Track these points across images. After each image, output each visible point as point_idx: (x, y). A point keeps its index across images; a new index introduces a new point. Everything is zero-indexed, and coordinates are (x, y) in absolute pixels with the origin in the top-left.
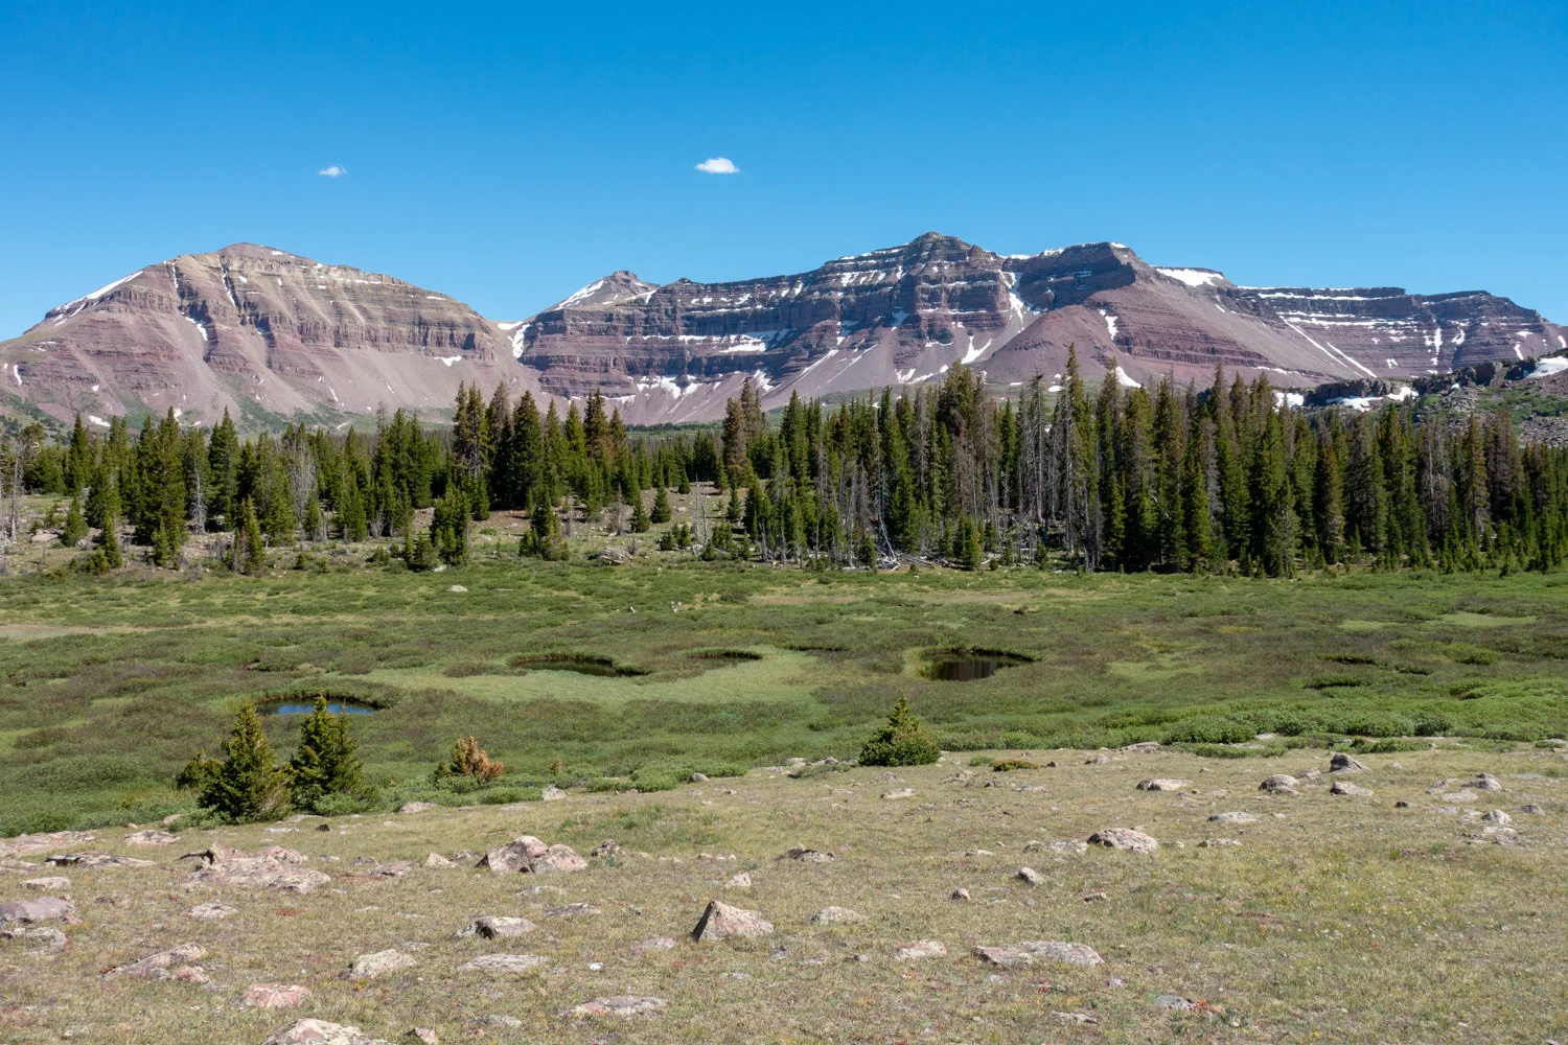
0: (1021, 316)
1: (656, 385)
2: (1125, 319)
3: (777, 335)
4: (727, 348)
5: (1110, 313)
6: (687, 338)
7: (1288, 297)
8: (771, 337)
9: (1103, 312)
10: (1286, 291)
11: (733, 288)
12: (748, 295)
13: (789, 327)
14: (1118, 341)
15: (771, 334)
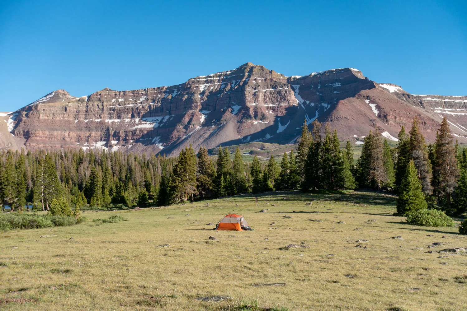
0: (304, 108)
1: (94, 147)
2: (380, 105)
3: (163, 119)
4: (134, 126)
5: (372, 102)
6: (110, 121)
7: (433, 100)
8: (160, 120)
9: (367, 101)
10: (432, 97)
11: (135, 94)
12: (145, 97)
13: (170, 114)
14: (379, 116)
15: (159, 118)
